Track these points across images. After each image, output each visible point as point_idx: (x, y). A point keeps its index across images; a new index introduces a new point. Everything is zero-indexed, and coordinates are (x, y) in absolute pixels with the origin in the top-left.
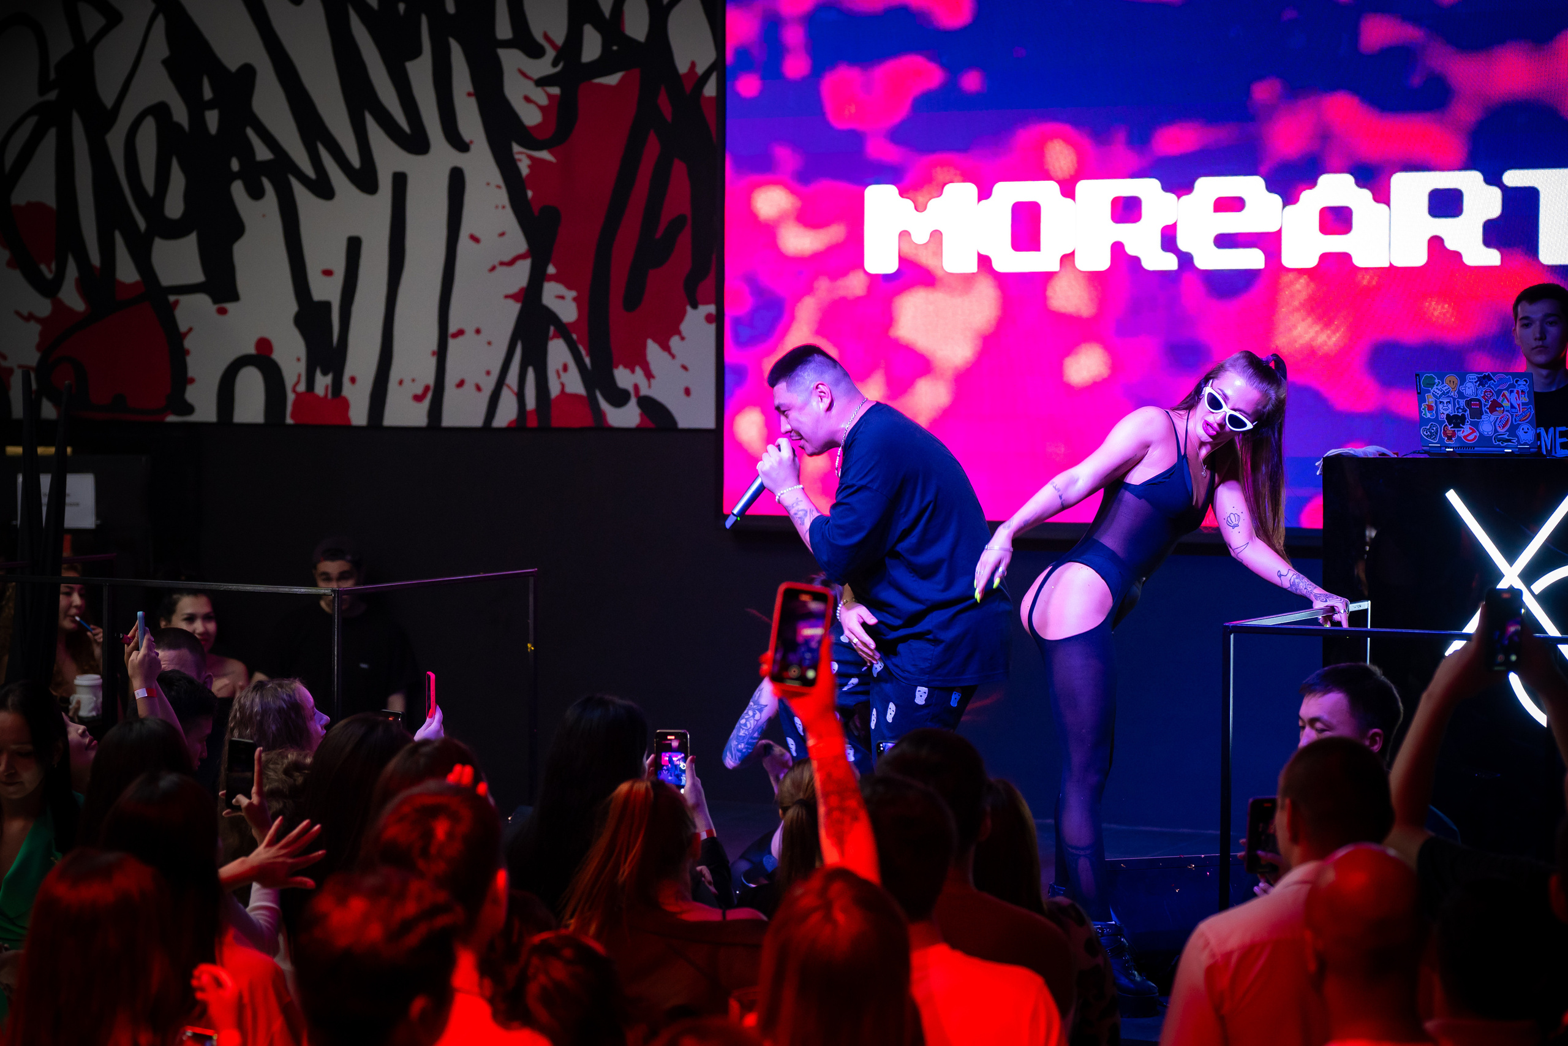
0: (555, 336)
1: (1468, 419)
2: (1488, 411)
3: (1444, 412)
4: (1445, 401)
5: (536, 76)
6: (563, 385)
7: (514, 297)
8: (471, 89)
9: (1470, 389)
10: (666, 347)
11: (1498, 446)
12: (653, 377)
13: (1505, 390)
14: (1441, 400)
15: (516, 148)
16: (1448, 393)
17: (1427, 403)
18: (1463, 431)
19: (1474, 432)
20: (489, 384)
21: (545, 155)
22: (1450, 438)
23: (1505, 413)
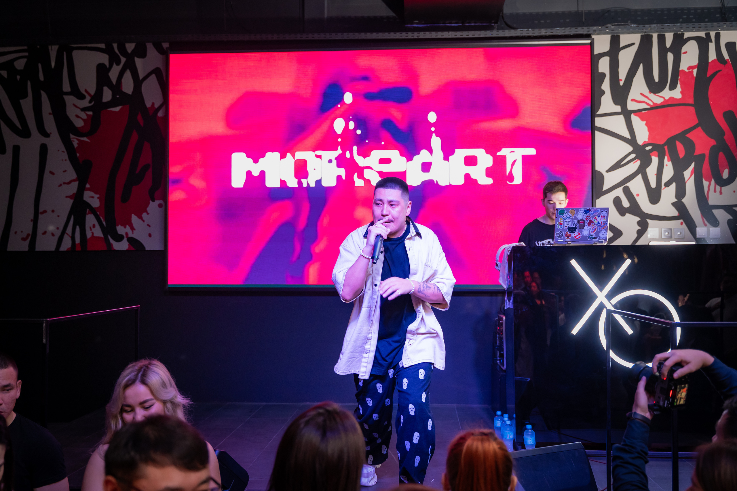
0: (89, 213)
1: (578, 229)
2: (587, 225)
3: (567, 226)
4: (568, 221)
5: (81, 107)
6: (93, 233)
7: (70, 197)
8: (51, 112)
9: (580, 215)
10: (140, 217)
11: (590, 241)
12: (135, 230)
13: (596, 215)
14: (566, 220)
15: (72, 136)
16: (570, 217)
17: (559, 222)
18: (575, 234)
19: (580, 234)
20: (58, 234)
21: (85, 139)
22: (568, 237)
23: (595, 226)
